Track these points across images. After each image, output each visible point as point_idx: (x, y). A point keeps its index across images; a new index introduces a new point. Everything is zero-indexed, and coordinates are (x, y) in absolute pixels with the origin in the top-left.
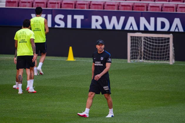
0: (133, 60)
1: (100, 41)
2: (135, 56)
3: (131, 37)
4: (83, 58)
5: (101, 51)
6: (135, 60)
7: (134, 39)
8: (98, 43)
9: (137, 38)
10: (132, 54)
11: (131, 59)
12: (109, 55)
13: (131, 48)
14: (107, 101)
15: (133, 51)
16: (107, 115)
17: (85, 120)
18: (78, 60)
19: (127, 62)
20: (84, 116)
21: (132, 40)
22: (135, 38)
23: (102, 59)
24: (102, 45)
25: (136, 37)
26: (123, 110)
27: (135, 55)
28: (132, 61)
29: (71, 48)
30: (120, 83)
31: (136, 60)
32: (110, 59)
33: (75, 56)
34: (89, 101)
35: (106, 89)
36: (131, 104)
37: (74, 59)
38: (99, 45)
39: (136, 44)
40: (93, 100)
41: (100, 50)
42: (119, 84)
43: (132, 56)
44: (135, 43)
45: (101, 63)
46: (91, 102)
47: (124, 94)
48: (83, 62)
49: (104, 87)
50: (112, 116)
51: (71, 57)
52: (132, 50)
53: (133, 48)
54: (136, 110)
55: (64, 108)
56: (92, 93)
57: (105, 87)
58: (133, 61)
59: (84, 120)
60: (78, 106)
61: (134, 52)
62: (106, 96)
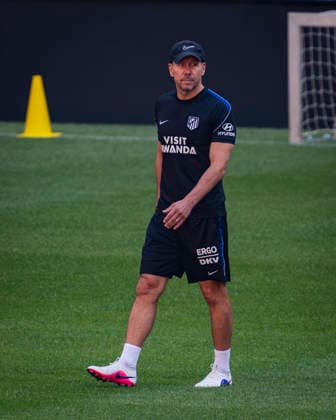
0: (315, 132)
1: (185, 48)
2: (320, 113)
3: (305, 30)
4: (91, 128)
5: (187, 91)
6: (323, 130)
7: (315, 38)
8: (174, 56)
9: (328, 35)
10: (307, 107)
11: (305, 128)
12: (225, 109)
13: (302, 77)
14: (211, 314)
15: (314, 91)
16: (202, 377)
17: (104, 401)
18: (70, 137)
19: (287, 139)
20: (119, 379)
21: (306, 42)
22: (320, 34)
23: (193, 124)
24: (196, 65)
25: (324, 30)
26: (273, 353)
27: (324, 112)
28: (310, 138)
29: (37, 83)
30: (258, 235)
31: (328, 129)
32: (228, 127)
33: (56, 116)
34: (140, 313)
35: (208, 261)
36: (306, 328)
37: (54, 131)
38: (181, 62)
39: (324, 60)
40: (156, 308)
41: (184, 87)
42: (253, 238)
43: (308, 115)
44: (320, 57)
45: (189, 144)
46: (150, 315)
47: (275, 281)
48: (94, 141)
49: (198, 251)
50: (225, 383)
51: (38, 123)
52: (309, 89)
53: (313, 77)
54: (328, 351)
55: (12, 350)
56: (151, 277)
57: (204, 251)
58: (315, 136)
59: (99, 401)
60: (72, 340)
61: (318, 96)
62: (209, 290)
